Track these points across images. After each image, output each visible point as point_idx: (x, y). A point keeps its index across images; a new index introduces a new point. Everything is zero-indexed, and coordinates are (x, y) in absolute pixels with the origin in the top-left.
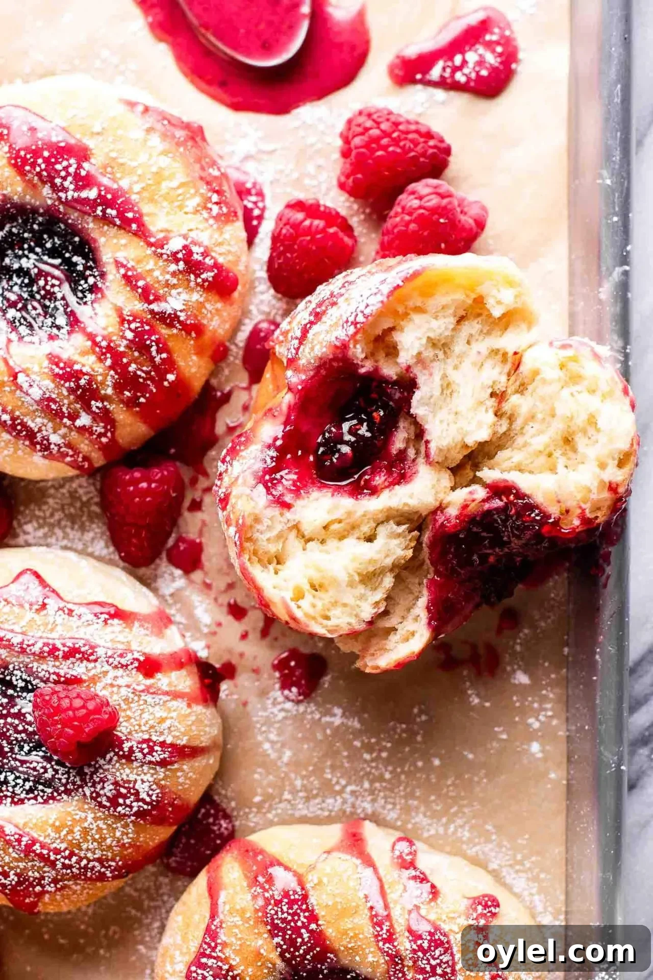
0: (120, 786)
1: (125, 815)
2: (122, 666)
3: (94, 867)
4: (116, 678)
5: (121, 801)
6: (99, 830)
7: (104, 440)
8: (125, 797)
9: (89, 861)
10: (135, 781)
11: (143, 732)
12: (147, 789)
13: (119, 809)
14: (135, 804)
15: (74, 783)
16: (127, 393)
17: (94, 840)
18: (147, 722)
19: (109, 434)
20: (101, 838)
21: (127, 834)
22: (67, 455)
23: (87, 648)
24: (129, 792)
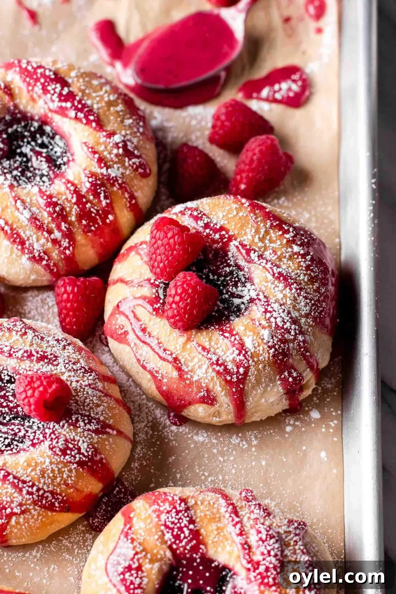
0: (69, 442)
1: (70, 462)
2: (74, 370)
3: (47, 497)
4: (70, 376)
5: (69, 452)
6: (53, 471)
7: (68, 252)
8: (71, 450)
9: (45, 492)
10: (79, 441)
11: (85, 410)
12: (86, 447)
13: (67, 457)
14: (77, 456)
15: (38, 439)
16: (84, 222)
17: (49, 477)
18: (88, 405)
19: (71, 248)
20: (53, 476)
21: (71, 477)
22: (44, 259)
23: (52, 356)
24: (74, 447)
